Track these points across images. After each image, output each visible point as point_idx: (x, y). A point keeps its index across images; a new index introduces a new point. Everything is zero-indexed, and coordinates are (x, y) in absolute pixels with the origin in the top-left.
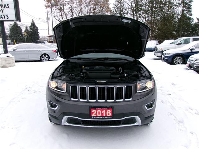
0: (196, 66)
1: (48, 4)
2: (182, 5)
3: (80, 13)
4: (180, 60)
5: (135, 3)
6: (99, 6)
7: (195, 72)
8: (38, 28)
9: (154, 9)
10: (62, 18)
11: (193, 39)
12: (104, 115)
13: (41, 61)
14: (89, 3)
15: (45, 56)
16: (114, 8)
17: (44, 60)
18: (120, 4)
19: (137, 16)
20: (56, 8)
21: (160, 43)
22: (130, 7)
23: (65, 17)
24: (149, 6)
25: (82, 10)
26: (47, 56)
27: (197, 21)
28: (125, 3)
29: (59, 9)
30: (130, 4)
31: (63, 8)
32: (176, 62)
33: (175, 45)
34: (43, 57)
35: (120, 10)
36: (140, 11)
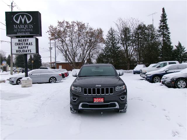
0: (166, 82)
1: (52, 37)
2: (162, 36)
3: (79, 43)
4: (158, 79)
5: (124, 35)
6: (94, 37)
7: (166, 87)
8: (41, 56)
9: (140, 39)
10: (64, 48)
11: (169, 63)
12: (100, 101)
13: (50, 82)
14: (86, 35)
15: (53, 79)
16: (107, 39)
17: (52, 81)
18: (111, 36)
19: (126, 45)
20: (58, 40)
21: (147, 66)
22: (120, 38)
23: (66, 47)
24: (135, 37)
25: (80, 41)
26: (54, 79)
27: (176, 48)
28: (116, 35)
29: (61, 41)
30: (120, 36)
31: (64, 40)
32: (155, 81)
33: (155, 68)
34: (51, 80)
35: (112, 41)
36: (129, 41)
